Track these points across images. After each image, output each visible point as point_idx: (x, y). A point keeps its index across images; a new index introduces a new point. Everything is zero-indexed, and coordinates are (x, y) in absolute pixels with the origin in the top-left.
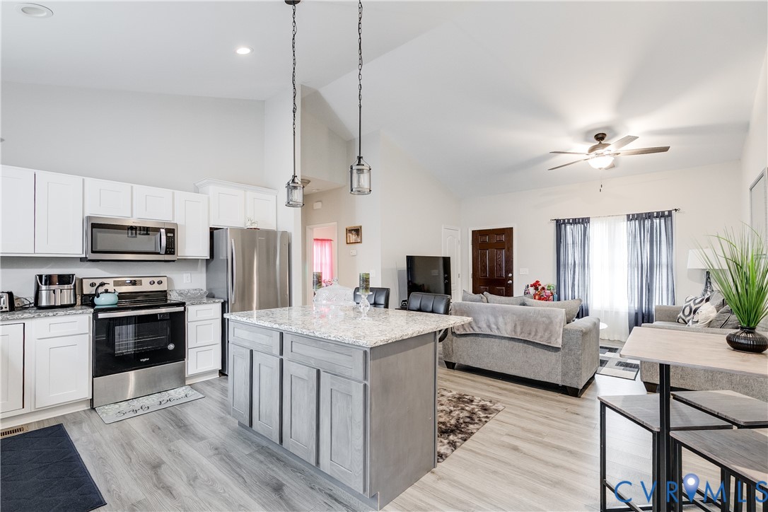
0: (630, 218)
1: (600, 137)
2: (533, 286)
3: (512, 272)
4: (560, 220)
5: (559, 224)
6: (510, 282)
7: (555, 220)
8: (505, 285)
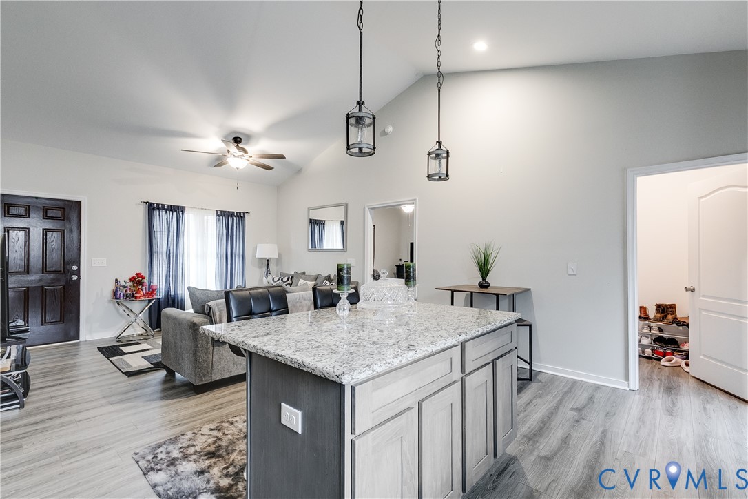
0: (220, 214)
1: (237, 140)
2: (132, 280)
3: (78, 263)
4: (154, 204)
5: (151, 207)
6: (75, 277)
7: (146, 203)
8: (63, 283)
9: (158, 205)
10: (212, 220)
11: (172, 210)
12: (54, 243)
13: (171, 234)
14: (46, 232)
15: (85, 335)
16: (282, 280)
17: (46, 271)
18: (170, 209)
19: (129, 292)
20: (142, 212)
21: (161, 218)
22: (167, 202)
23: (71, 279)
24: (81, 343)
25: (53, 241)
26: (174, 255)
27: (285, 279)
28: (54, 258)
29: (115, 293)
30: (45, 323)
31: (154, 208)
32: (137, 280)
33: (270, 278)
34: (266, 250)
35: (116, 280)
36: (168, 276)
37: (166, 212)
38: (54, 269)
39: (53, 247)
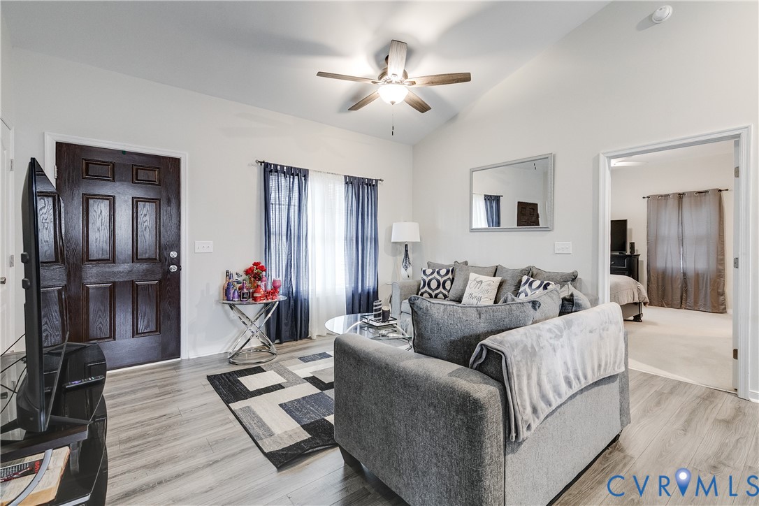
0: (349, 181)
2: (248, 272)
3: (177, 246)
4: (270, 164)
5: (268, 170)
6: (174, 268)
7: (261, 163)
8: (159, 276)
9: (276, 166)
10: (340, 189)
11: (293, 175)
12: (147, 218)
13: (292, 208)
14: (137, 202)
15: (188, 351)
16: (438, 273)
17: (137, 259)
18: (292, 172)
19: (245, 291)
20: (255, 174)
21: (279, 186)
22: (287, 162)
23: (169, 271)
24: (183, 364)
25: (145, 215)
26: (296, 237)
27: (443, 272)
28: (147, 238)
29: (227, 292)
30: (137, 333)
31: (271, 171)
32: (255, 273)
33: (410, 269)
34: (405, 232)
35: (227, 272)
36: (289, 266)
37: (285, 177)
38: (147, 256)
39: (146, 224)
